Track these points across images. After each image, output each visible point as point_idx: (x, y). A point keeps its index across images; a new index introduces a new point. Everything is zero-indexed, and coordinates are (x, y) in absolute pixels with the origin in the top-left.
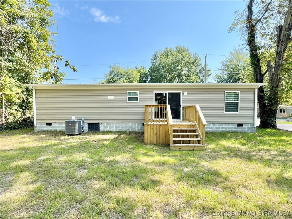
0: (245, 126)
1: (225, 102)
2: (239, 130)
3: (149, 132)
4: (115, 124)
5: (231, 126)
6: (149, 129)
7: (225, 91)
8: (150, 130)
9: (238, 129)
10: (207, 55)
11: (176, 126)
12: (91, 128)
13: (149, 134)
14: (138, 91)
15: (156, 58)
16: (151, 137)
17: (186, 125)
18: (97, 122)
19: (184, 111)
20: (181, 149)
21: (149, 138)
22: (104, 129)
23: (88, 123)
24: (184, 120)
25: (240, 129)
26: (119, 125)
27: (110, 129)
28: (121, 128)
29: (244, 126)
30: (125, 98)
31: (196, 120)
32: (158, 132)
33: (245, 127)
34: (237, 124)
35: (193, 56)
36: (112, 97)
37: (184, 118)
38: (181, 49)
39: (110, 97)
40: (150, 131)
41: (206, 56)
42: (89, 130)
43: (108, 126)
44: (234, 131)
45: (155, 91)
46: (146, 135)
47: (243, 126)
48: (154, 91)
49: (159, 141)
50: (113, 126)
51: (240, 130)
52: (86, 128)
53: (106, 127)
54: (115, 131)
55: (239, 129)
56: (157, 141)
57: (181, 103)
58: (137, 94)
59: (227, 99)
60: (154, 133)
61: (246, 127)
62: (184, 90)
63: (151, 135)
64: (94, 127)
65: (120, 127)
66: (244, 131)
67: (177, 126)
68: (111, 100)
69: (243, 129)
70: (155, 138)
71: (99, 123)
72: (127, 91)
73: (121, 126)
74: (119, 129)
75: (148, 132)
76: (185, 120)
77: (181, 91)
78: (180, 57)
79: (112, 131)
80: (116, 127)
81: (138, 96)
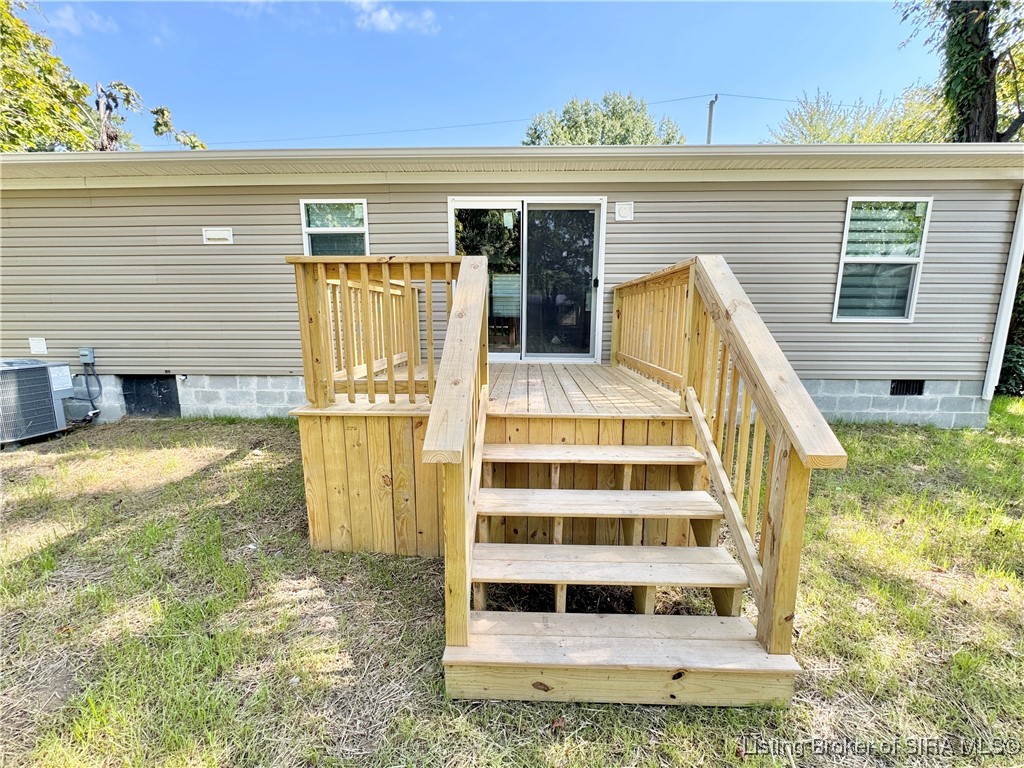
0: (934, 391)
1: (845, 259)
2: (897, 411)
3: (336, 467)
4: (255, 379)
5: (856, 394)
6: (333, 450)
7: (852, 199)
8: (339, 451)
9: (893, 406)
10: (716, 97)
11: (539, 424)
12: (138, 402)
13: (336, 482)
14: (364, 201)
15: (538, 137)
16: (355, 507)
17: (613, 420)
18: (160, 371)
19: (615, 315)
20: (546, 689)
21: (338, 514)
22: (204, 406)
23: (120, 376)
24: (613, 362)
25: (906, 409)
26: (274, 386)
27: (232, 407)
28: (286, 398)
29: (927, 395)
30: (294, 239)
31: (696, 380)
32: (403, 471)
33: (932, 396)
34: (893, 381)
35: (660, 130)
36: (226, 234)
37: (614, 350)
38: (620, 105)
39: (209, 233)
40: (341, 466)
41: (712, 103)
42: (130, 411)
43: (222, 392)
44: (871, 419)
45: (457, 198)
46: (313, 493)
47: (920, 393)
48: (450, 198)
49: (409, 536)
50: (244, 389)
51: (903, 411)
52: (111, 398)
53: (209, 398)
54: (258, 415)
55: (901, 407)
56: (397, 533)
57: (601, 271)
58: (358, 215)
59: (854, 247)
60: (376, 479)
61: (939, 397)
62: (616, 190)
63: (353, 493)
64: (152, 397)
65: (281, 394)
66: (923, 416)
67: (549, 425)
68: (219, 249)
69: (920, 407)
70: (383, 507)
71: (173, 377)
72: (303, 202)
73: (286, 391)
74: (277, 405)
75: (330, 466)
76: (619, 362)
77: (603, 200)
78: (618, 132)
79: (243, 415)
80: (261, 397)
81: (364, 229)
